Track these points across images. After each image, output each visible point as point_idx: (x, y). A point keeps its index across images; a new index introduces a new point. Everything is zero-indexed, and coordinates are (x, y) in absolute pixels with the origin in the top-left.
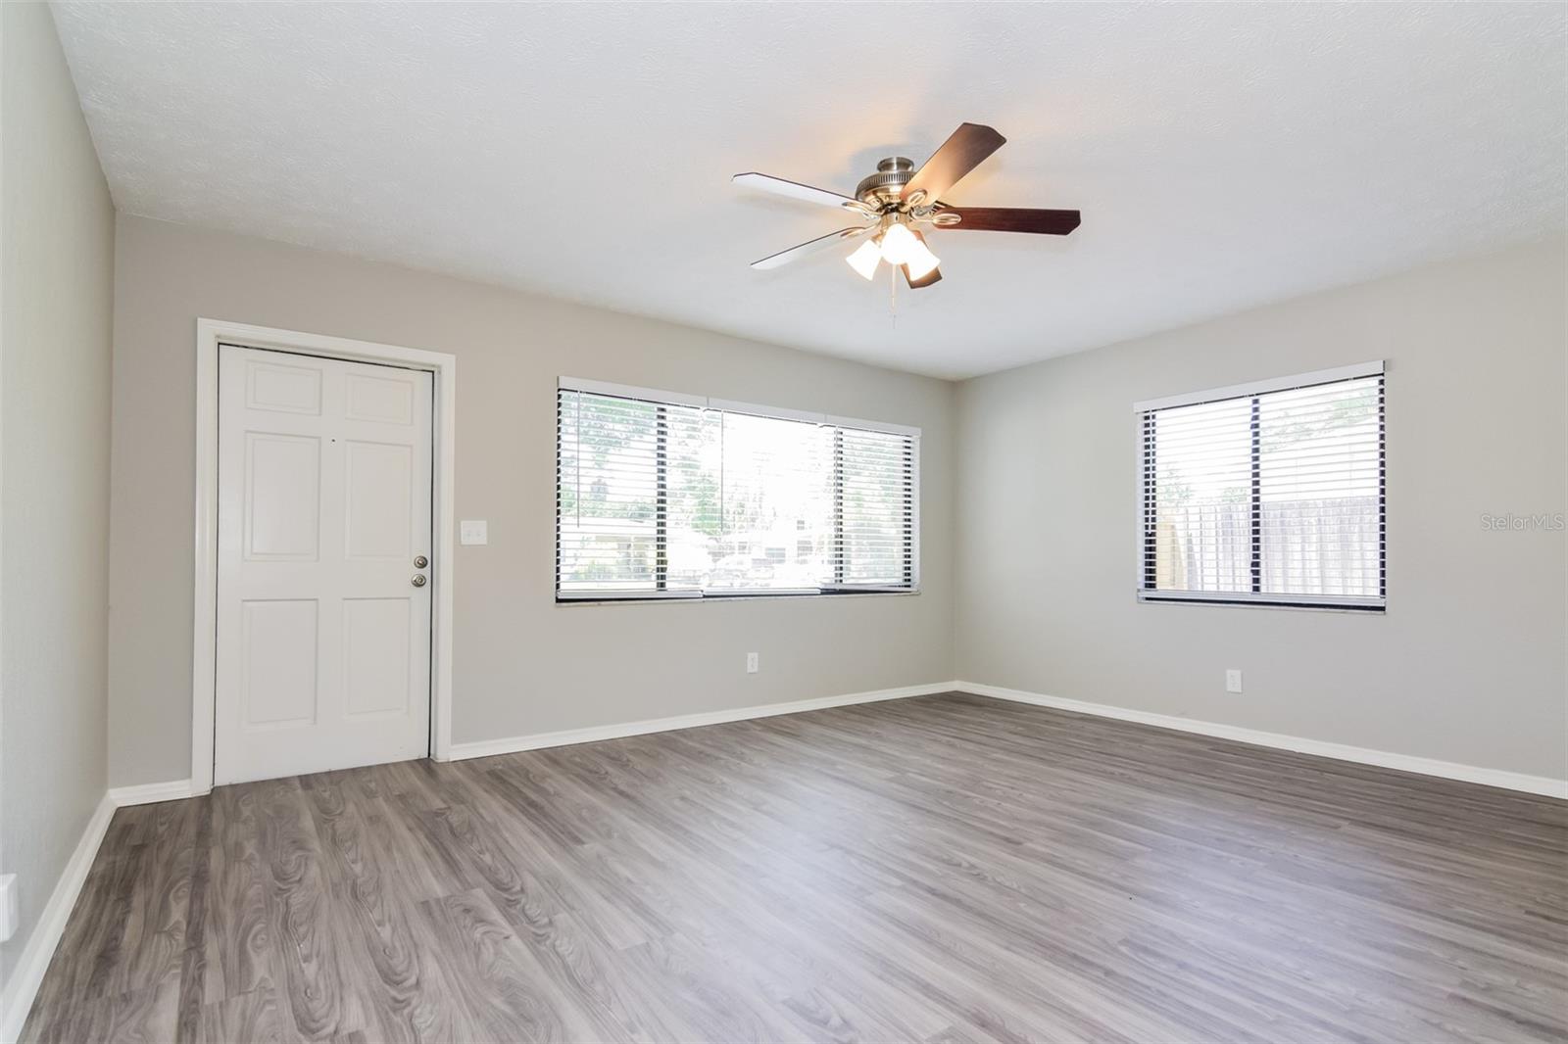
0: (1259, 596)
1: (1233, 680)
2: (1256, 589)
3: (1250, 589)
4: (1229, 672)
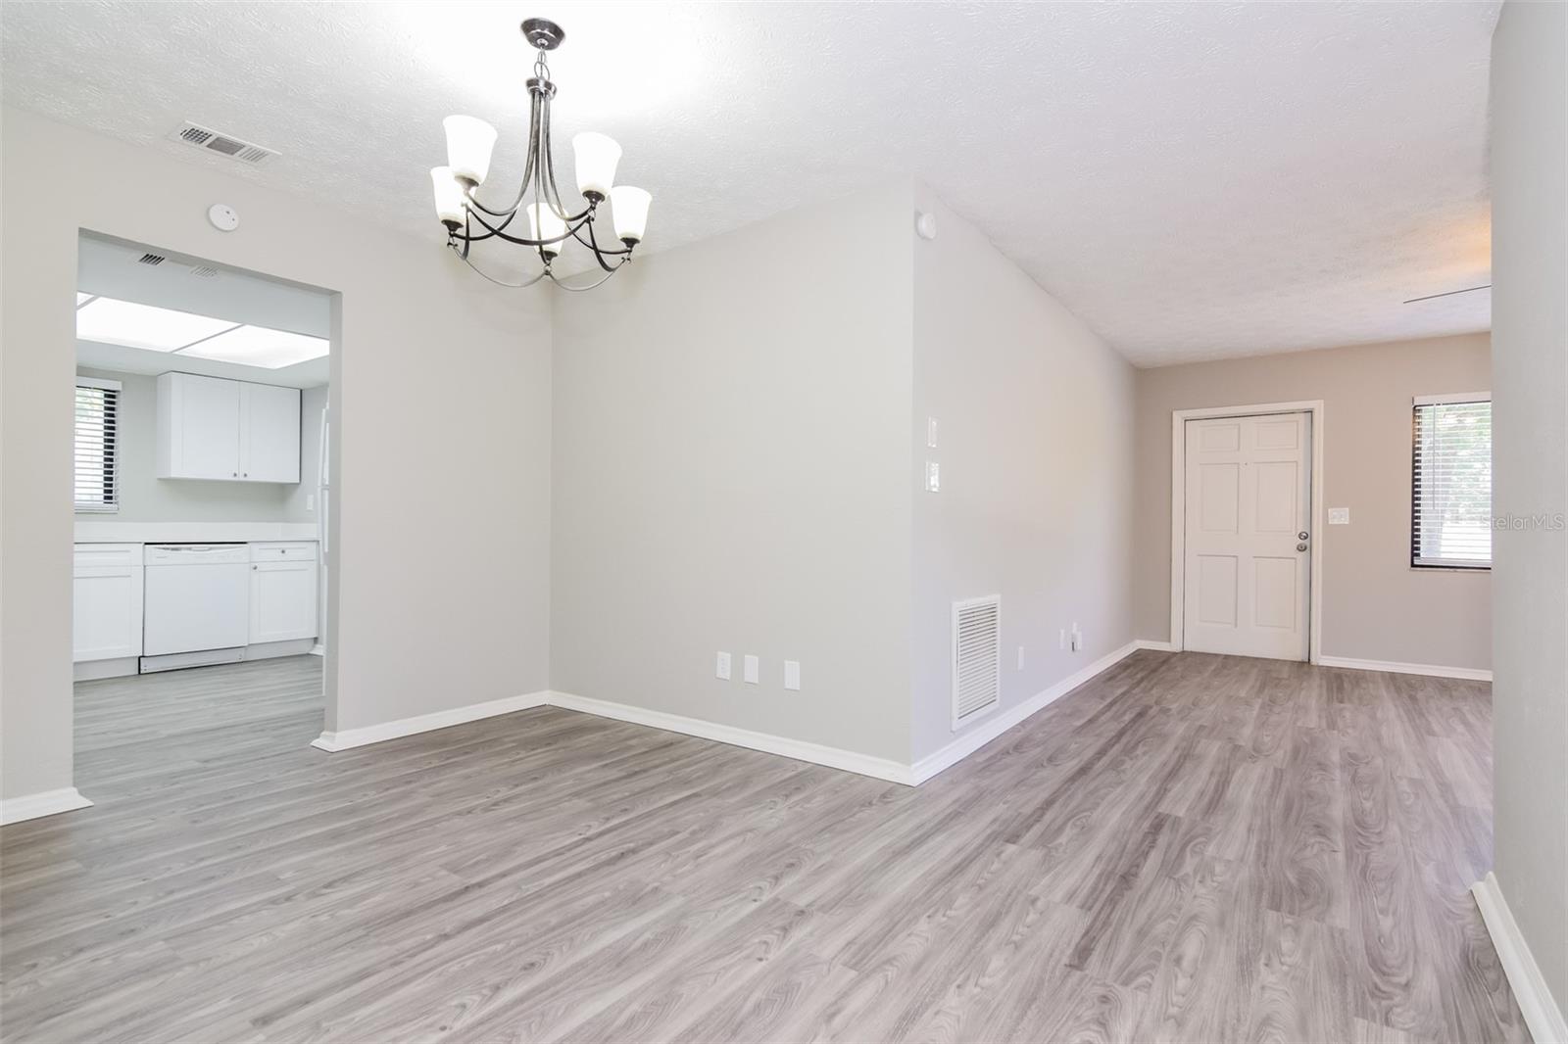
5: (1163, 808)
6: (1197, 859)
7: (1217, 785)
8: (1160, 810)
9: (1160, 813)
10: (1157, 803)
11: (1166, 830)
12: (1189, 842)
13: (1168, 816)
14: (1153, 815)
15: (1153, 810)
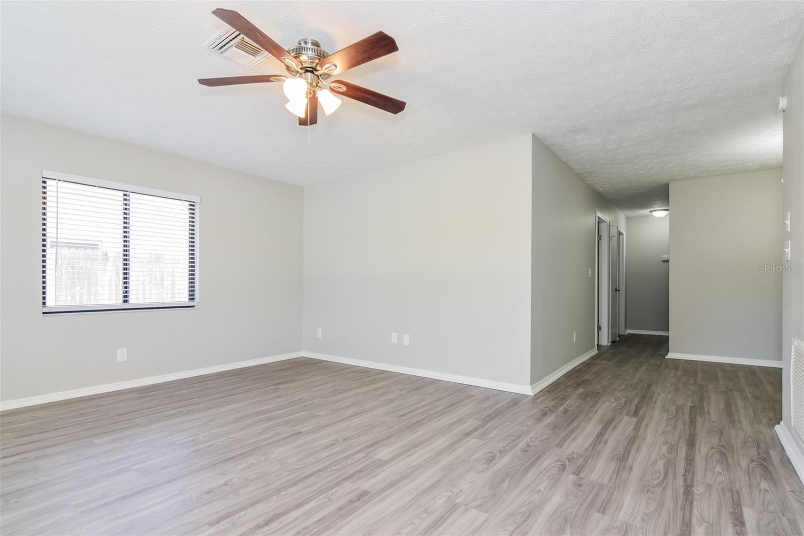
0: (128, 305)
1: (122, 355)
2: (125, 301)
3: (121, 301)
4: (119, 351)
5: (635, 420)
6: (620, 402)
7: (605, 434)
8: (636, 419)
9: (636, 417)
10: (638, 423)
11: (632, 411)
12: (622, 407)
13: (632, 416)
14: (639, 416)
15: (640, 419)
